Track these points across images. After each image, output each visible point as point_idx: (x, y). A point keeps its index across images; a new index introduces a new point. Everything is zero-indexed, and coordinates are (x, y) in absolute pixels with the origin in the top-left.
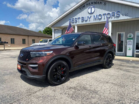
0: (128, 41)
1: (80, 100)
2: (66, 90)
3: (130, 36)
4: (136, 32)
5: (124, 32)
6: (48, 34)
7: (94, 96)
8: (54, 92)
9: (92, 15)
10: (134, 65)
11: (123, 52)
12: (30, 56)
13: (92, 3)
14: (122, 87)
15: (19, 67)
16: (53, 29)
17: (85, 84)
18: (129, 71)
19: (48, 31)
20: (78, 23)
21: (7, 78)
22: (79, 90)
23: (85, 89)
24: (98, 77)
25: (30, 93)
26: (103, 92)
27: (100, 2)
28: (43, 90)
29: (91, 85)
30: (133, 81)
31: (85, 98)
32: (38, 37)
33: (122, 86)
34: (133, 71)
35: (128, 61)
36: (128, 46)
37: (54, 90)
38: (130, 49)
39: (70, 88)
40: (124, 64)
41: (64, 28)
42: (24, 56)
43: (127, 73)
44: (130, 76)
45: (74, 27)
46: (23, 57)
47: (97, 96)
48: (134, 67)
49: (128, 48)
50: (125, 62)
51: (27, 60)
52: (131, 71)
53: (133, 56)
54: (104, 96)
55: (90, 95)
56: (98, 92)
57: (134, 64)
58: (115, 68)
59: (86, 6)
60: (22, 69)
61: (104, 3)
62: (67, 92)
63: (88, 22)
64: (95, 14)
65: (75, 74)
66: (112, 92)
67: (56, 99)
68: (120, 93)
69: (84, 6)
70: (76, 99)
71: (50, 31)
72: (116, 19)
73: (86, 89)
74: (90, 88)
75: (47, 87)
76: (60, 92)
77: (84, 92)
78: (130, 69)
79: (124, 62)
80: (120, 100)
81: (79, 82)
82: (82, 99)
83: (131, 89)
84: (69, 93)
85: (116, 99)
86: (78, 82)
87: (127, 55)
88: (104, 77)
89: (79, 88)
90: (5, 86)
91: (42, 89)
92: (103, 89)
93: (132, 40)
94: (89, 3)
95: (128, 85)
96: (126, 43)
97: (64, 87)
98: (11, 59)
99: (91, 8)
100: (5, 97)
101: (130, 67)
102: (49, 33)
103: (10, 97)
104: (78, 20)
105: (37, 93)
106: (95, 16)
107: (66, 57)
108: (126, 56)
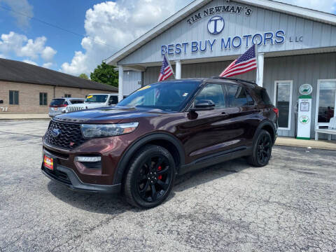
0: (300, 100)
1: (211, 247)
2: (170, 224)
3: (306, 91)
4: (319, 81)
5: (292, 82)
6: (105, 82)
7: (241, 236)
8: (140, 229)
9: (218, 38)
10: (318, 158)
11: (289, 128)
12: (81, 134)
13: (218, 10)
14: (303, 212)
15: (49, 163)
16: (120, 70)
17: (215, 207)
18: (311, 173)
19: (102, 75)
20: (182, 57)
21: (10, 193)
22: (204, 223)
23: (217, 218)
24: (242, 187)
25: (77, 233)
26: (263, 226)
27: (238, 8)
28: (112, 223)
29: (229, 209)
30: (327, 196)
31: (222, 242)
32: (79, 90)
33: (304, 210)
34: (321, 173)
35: (302, 150)
36: (300, 114)
37: (139, 222)
38: (304, 121)
39: (180, 217)
40: (295, 155)
41: (148, 67)
42: (63, 133)
43: (308, 178)
44: (316, 185)
45: (174, 67)
46: (59, 136)
47: (250, 235)
48: (320, 163)
49: (300, 119)
50: (296, 151)
51: (72, 144)
52: (315, 172)
53: (312, 138)
54: (268, 237)
55: (234, 235)
56: (251, 227)
57: (318, 156)
58: (276, 166)
59: (202, 16)
60: (58, 168)
61: (245, 11)
62: (174, 228)
63: (208, 54)
64: (225, 36)
65: (183, 181)
66: (283, 225)
67: (150, 247)
68: (303, 227)
69: (199, 17)
70: (201, 246)
71: (108, 76)
72: (274, 49)
73: (219, 220)
74: (228, 217)
75: (121, 215)
76: (156, 228)
77: (216, 227)
78: (311, 167)
79: (294, 153)
80: (308, 247)
81: (200, 201)
82: (214, 244)
83: (326, 218)
84: (179, 230)
85: (297, 243)
86: (195, 201)
87: (298, 136)
88: (257, 189)
89: (201, 217)
90: (6, 214)
91: (108, 220)
92: (261, 218)
93: (310, 101)
94: (211, 10)
95: (317, 207)
96: (295, 107)
97: (163, 215)
98: (13, 142)
99: (216, 21)
100: (12, 243)
101: (312, 163)
102: (106, 79)
103: (25, 242)
104: (183, 50)
105: (97, 231)
106: (226, 42)
107: (170, 137)
108: (296, 137)
